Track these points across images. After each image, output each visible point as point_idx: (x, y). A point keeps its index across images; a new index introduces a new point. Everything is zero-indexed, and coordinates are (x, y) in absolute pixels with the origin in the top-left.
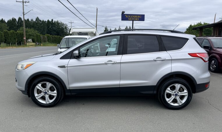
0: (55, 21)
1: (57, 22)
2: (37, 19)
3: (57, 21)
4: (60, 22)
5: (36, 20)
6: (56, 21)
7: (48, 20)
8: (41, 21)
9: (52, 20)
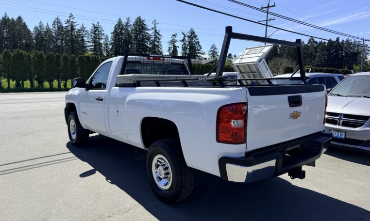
0: (343, 40)
1: (346, 42)
2: (312, 40)
3: (347, 40)
4: (353, 41)
5: (309, 43)
6: (345, 40)
7: (330, 41)
8: (316, 42)
9: (338, 39)
